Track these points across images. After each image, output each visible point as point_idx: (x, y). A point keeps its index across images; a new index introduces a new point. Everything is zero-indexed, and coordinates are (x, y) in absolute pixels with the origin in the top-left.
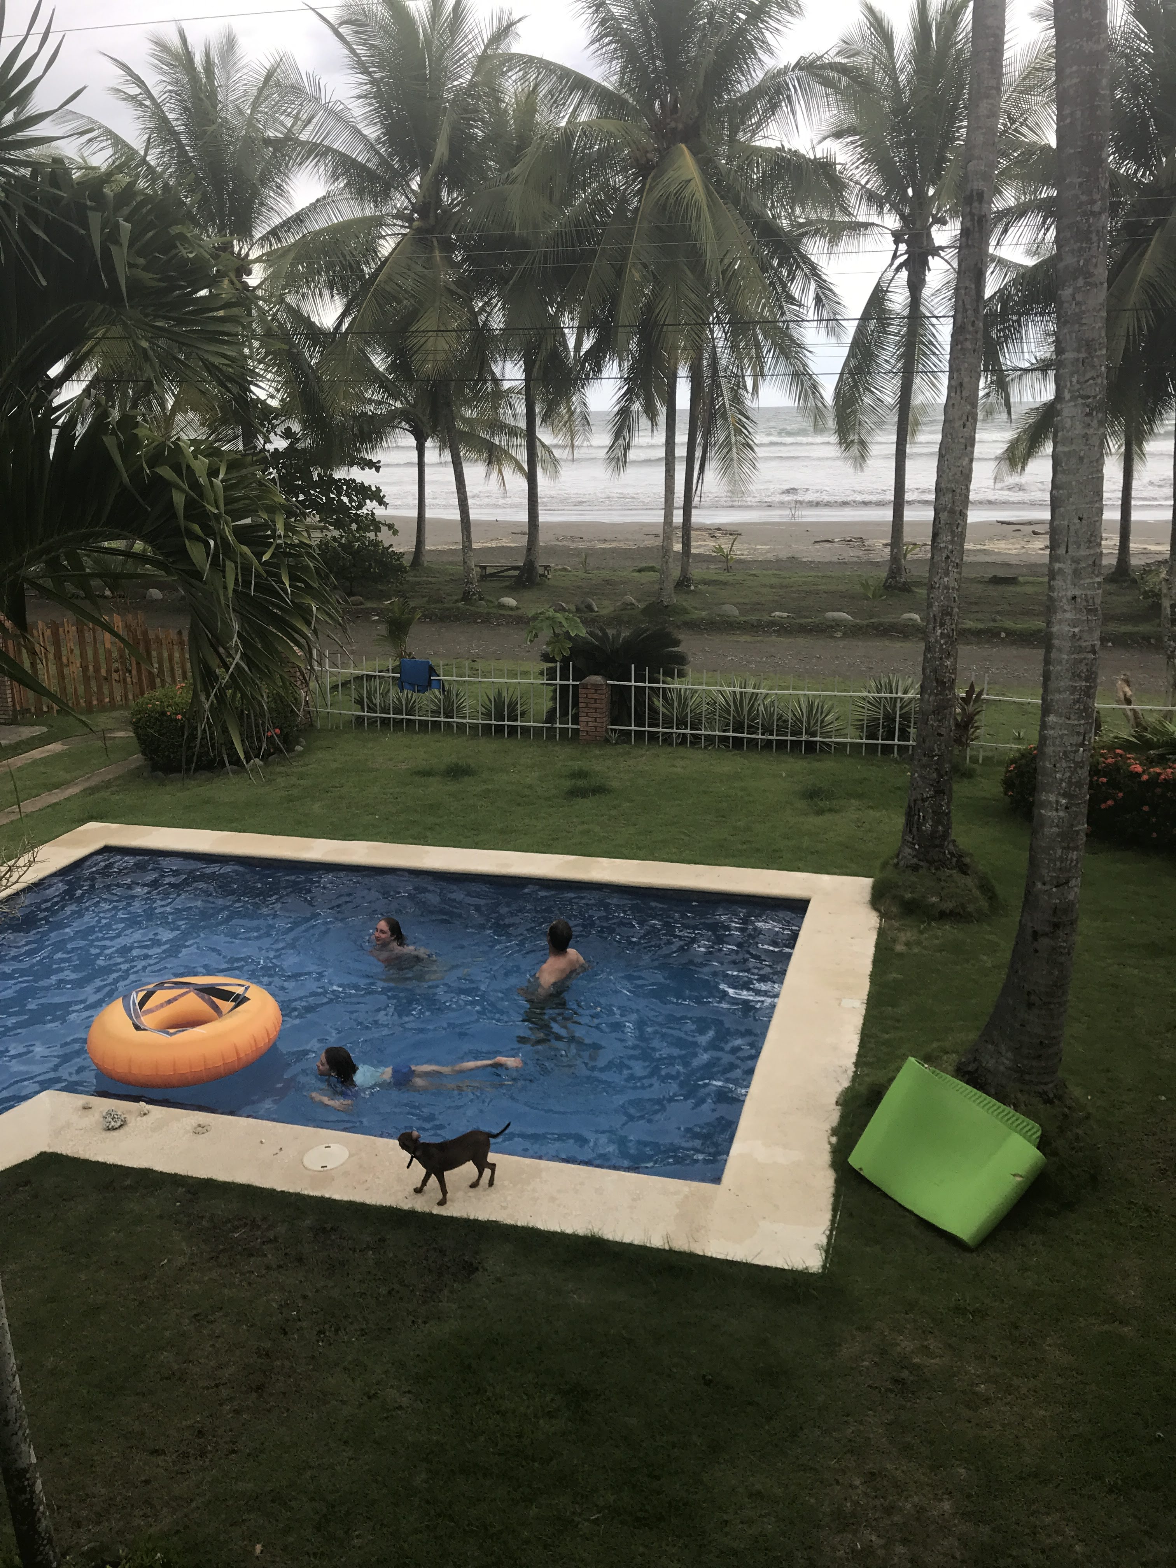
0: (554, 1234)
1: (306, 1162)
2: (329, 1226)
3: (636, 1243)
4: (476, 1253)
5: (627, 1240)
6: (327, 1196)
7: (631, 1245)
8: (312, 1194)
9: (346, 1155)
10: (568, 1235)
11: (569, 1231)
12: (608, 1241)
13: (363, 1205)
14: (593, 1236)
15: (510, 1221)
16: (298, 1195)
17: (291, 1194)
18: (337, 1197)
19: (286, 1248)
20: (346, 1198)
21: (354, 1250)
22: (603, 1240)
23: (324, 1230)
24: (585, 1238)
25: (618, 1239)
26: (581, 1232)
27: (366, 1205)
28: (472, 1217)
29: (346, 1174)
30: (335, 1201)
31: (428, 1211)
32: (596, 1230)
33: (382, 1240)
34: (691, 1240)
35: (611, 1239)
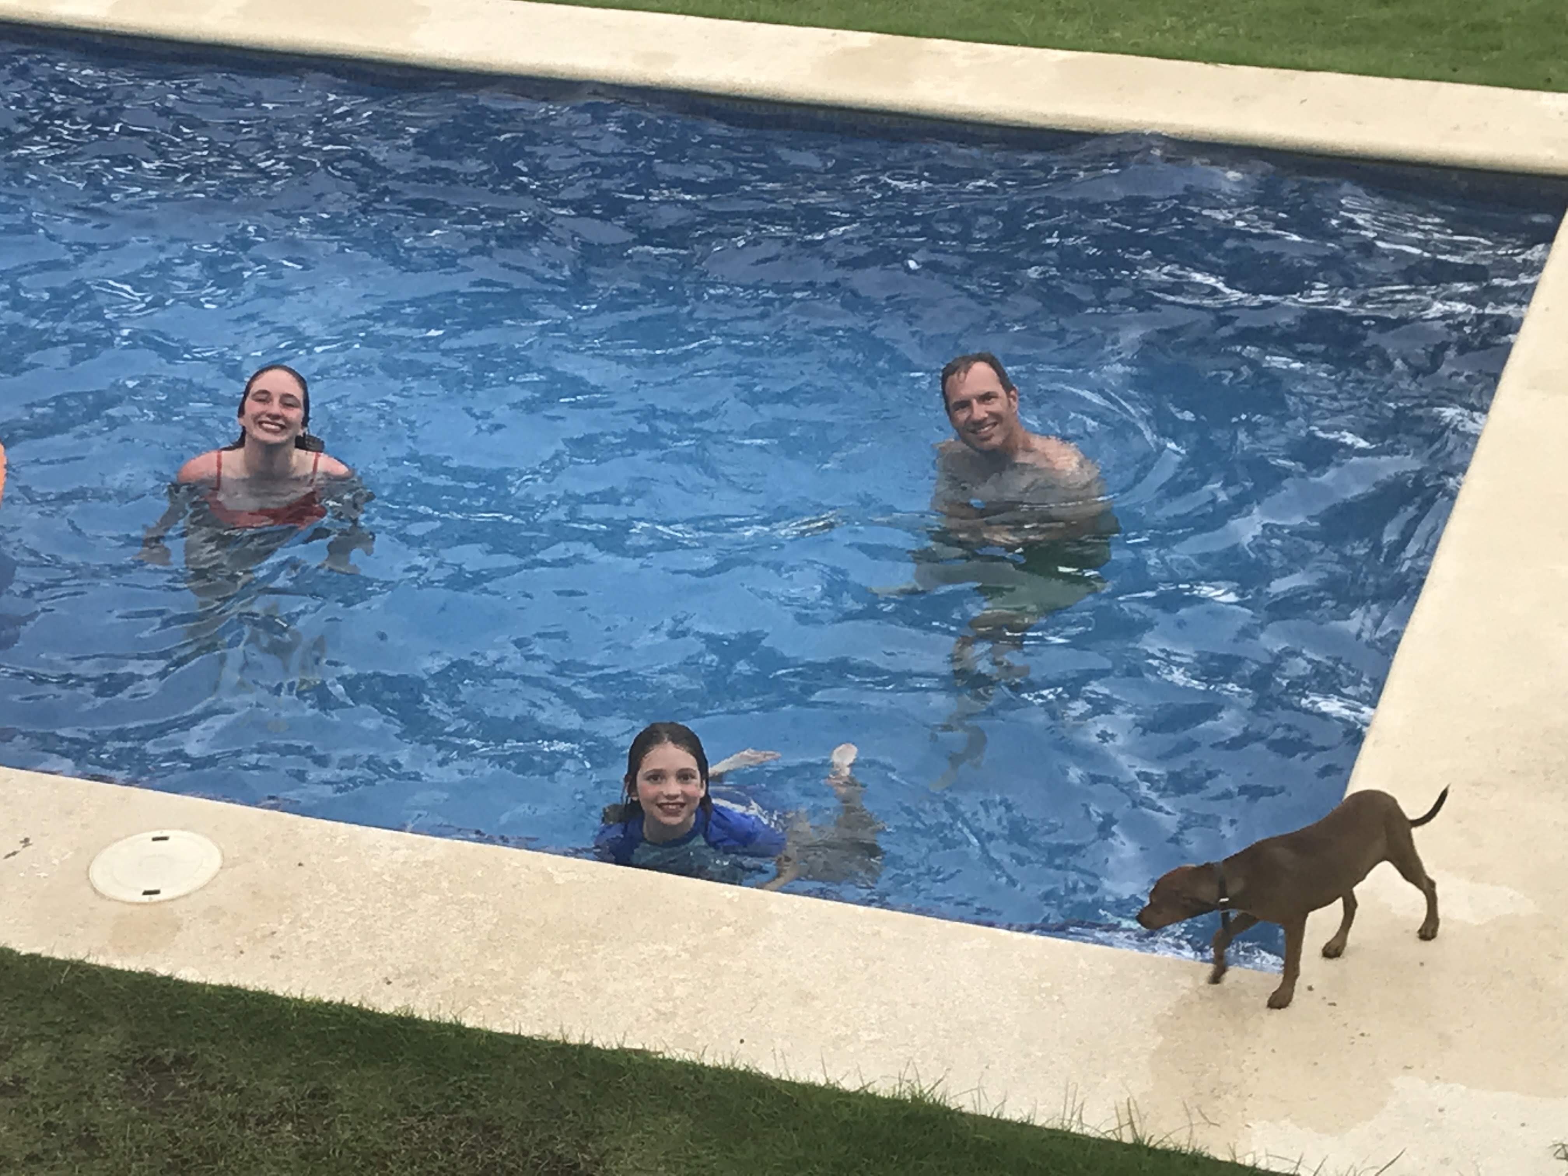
0: (808, 1090)
1: (100, 877)
2: (168, 1054)
3: (1039, 1122)
4: (587, 1136)
5: (1014, 1113)
6: (162, 971)
7: (1024, 1126)
8: (118, 964)
9: (216, 861)
10: (848, 1094)
11: (850, 1084)
12: (959, 1115)
13: (264, 999)
14: (918, 1100)
15: (680, 1053)
16: (77, 967)
17: (59, 965)
18: (189, 974)
19: (48, 1109)
20: (216, 978)
21: (242, 1120)
22: (948, 1111)
23: (156, 1066)
24: (895, 1104)
25: (987, 1110)
26: (884, 1089)
27: (274, 997)
28: (574, 1039)
29: (215, 913)
30: (182, 985)
31: (449, 1018)
32: (926, 1085)
33: (321, 1095)
34: (1197, 1119)
35: (969, 1108)
